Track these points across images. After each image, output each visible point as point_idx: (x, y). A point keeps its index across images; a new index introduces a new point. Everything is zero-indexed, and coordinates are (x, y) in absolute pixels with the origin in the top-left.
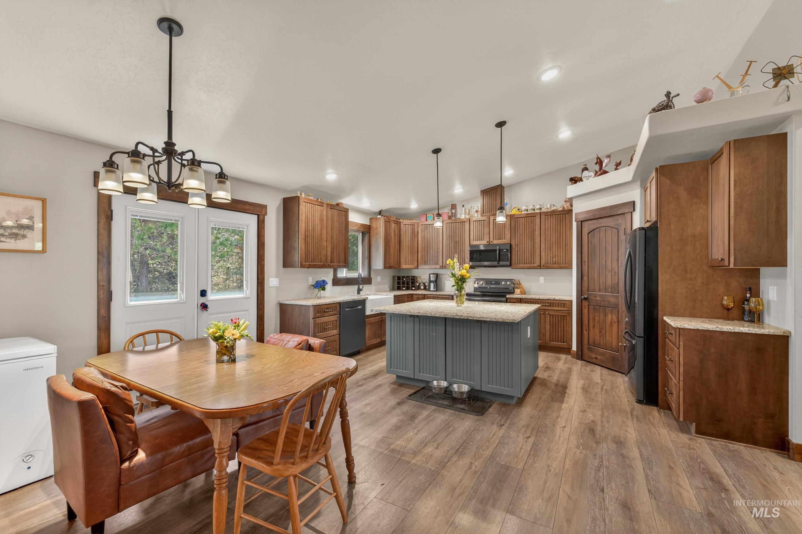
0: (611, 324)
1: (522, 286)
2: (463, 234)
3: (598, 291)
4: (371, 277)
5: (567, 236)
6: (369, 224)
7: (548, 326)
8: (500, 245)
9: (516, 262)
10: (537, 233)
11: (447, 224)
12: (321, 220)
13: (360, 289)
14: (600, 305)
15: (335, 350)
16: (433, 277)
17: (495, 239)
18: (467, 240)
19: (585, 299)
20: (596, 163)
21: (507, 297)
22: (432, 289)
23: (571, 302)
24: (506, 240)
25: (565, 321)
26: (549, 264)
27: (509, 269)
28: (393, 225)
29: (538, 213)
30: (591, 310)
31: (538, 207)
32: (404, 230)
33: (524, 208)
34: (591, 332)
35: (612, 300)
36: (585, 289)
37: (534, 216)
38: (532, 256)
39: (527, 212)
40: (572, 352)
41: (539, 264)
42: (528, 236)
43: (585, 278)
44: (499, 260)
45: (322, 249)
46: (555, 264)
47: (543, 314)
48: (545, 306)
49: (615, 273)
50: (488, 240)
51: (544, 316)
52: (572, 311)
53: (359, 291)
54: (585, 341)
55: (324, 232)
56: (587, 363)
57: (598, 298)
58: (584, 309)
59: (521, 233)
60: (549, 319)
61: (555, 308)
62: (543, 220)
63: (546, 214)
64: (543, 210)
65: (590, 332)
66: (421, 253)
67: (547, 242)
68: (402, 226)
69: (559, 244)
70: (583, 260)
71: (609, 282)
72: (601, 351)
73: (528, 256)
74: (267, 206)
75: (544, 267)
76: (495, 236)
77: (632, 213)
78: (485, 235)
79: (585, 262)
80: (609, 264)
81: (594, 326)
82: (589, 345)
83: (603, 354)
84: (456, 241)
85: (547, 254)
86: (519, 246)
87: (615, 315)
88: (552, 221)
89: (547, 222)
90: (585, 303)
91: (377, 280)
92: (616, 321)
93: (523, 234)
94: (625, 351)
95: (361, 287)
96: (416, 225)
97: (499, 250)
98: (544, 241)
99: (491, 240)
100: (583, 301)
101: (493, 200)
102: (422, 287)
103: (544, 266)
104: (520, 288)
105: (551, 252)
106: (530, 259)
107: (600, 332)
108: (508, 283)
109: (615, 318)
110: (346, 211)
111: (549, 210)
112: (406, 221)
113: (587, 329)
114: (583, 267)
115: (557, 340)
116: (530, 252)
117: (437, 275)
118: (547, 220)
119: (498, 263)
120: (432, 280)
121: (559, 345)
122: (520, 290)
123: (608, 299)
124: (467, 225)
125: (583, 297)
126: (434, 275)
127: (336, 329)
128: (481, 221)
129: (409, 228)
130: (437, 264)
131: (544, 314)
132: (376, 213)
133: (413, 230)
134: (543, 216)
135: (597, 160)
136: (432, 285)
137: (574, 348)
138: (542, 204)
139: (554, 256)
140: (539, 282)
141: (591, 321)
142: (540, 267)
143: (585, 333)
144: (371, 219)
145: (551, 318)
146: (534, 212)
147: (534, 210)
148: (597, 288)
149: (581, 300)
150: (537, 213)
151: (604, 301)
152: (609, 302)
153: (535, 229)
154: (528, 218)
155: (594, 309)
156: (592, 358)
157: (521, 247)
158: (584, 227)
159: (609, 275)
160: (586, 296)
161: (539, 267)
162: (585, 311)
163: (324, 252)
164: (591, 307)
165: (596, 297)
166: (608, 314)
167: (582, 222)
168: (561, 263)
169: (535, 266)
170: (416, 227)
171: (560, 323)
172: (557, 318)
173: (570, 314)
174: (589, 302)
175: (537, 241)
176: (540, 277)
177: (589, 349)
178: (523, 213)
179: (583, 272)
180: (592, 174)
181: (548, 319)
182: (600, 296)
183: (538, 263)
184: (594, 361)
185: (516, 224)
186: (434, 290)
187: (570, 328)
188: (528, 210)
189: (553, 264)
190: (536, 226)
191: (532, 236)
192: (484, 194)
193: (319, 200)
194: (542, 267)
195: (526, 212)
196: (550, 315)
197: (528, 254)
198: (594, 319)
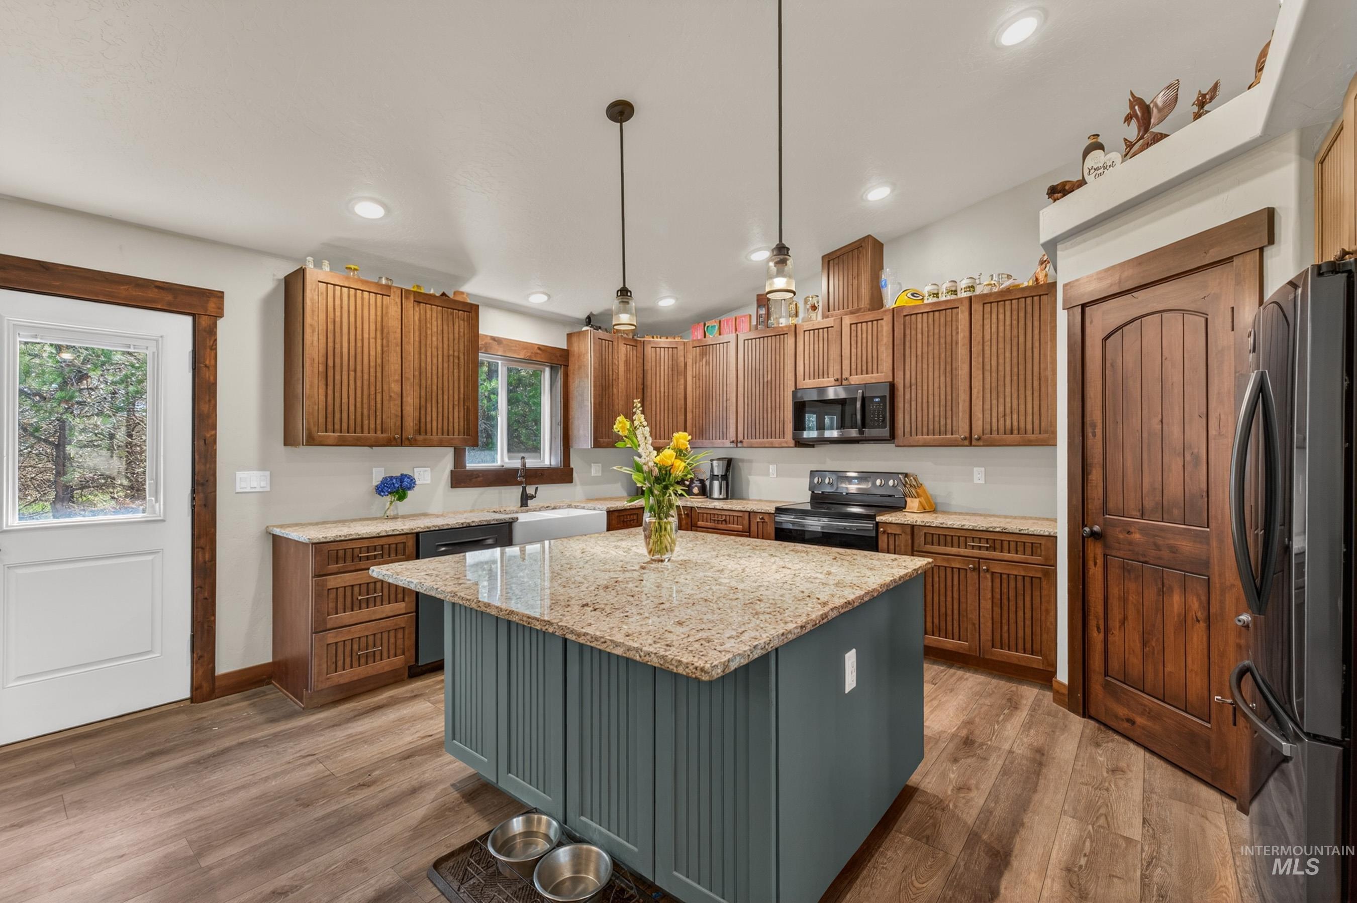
0: (1183, 622)
1: (924, 491)
2: (782, 367)
3: (1138, 514)
4: (572, 466)
5: (1045, 355)
6: (566, 348)
7: (986, 604)
8: (865, 386)
9: (907, 430)
10: (962, 351)
11: (746, 342)
12: (382, 329)
13: (527, 495)
14: (1142, 559)
15: (399, 652)
16: (718, 466)
17: (853, 371)
18: (790, 376)
19: (1093, 534)
20: (1128, 119)
21: (878, 519)
22: (716, 494)
23: (1053, 538)
24: (882, 375)
25: (1037, 593)
26: (995, 433)
27: (890, 447)
28: (623, 350)
29: (966, 297)
30: (1114, 572)
31: (964, 283)
32: (653, 359)
33: (927, 289)
34: (1116, 637)
35: (1187, 547)
36: (1095, 503)
37: (952, 308)
38: (949, 413)
39: (935, 300)
40: (1055, 685)
41: (967, 435)
42: (937, 360)
43: (1096, 475)
44: (864, 425)
45: (386, 397)
46: (1012, 433)
47: (974, 569)
48: (980, 548)
49: (1196, 458)
50: (839, 377)
51: (975, 575)
52: (1055, 565)
53: (525, 499)
54: (1096, 662)
55: (394, 358)
56: (1102, 727)
57: (1137, 536)
58: (1091, 563)
59: (919, 353)
60: (990, 584)
61: (1006, 556)
62: (977, 317)
63: (987, 300)
64: (979, 291)
65: (1111, 638)
66: (692, 412)
67: (987, 374)
68: (649, 350)
69: (1022, 377)
70: (1088, 419)
71: (1174, 488)
72: (1146, 702)
73: (937, 413)
74: (223, 293)
75: (981, 443)
76: (854, 367)
77: (1261, 250)
78: (831, 365)
79: (1094, 426)
80: (1174, 431)
81: (1123, 622)
82: (1106, 674)
83: (1154, 716)
84: (766, 380)
85: (987, 406)
86: (913, 387)
87: (1199, 595)
88: (1001, 317)
89: (987, 322)
90: (1095, 550)
91: (591, 472)
92: (1199, 615)
93: (925, 356)
94: (1235, 724)
95: (530, 490)
96: (681, 348)
97: (863, 399)
98: (981, 372)
99: (846, 374)
100: (1090, 544)
101: (850, 276)
102: (696, 490)
103: (979, 439)
104: (919, 496)
105: (1001, 400)
106: (943, 422)
107: (1144, 644)
108: (891, 483)
109: (1195, 604)
110: (471, 311)
111: (995, 290)
112: (659, 340)
113: (1102, 627)
114: (1090, 441)
115: (1013, 643)
116: (943, 402)
117: (729, 463)
118: (987, 316)
119: (861, 432)
120: (716, 473)
121: (1018, 658)
122: (920, 502)
123: (1172, 542)
124: (790, 341)
125: (1087, 529)
126: (721, 462)
127: (404, 600)
128: (821, 331)
129: (664, 355)
130: (725, 436)
131: (977, 569)
132: (576, 322)
133: (674, 359)
134: (977, 307)
135: (1132, 107)
136: (716, 484)
137: (1063, 675)
138: (976, 277)
139: (1008, 411)
140: (973, 480)
141: (1115, 604)
142: (970, 441)
143: (1097, 637)
144: (569, 336)
145: (997, 581)
146: (953, 297)
147: (955, 292)
148: (1132, 504)
149: (1083, 537)
150: (961, 300)
151: (1158, 548)
152: (1173, 550)
153: (957, 343)
154: (937, 314)
155: (1124, 568)
156: (1116, 717)
157: (919, 391)
158: (1091, 322)
159: (1175, 465)
160: (1096, 528)
161: (967, 442)
162: (1095, 572)
163: (393, 408)
164: (1115, 562)
165: (1128, 532)
166: (1171, 589)
167: (1084, 306)
168: (1029, 427)
169: (956, 440)
170: (681, 353)
171: (1020, 598)
172: (1012, 584)
173: (1050, 574)
174: (1106, 546)
175: (963, 371)
176: (975, 469)
177: (1107, 686)
178: (926, 301)
179: (1089, 453)
180: (1116, 156)
181: (987, 583)
182: (1143, 530)
183: (963, 432)
184: (1124, 727)
185: (908, 332)
186: (721, 497)
187: (1052, 613)
188: (940, 295)
189: (1005, 434)
190: (957, 333)
191: (949, 360)
192: (831, 262)
193: (384, 281)
194: (973, 443)
195: (932, 300)
196: (993, 573)
197: (937, 410)
198: (1124, 600)
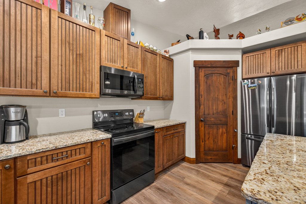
0: (222, 134)
2: (91, 49)
5: (171, 77)
9: (145, 93)
14: (213, 124)
18: (96, 56)
19: (201, 121)
24: (139, 69)
29: (158, 53)
30: (206, 128)
34: (207, 142)
35: (223, 119)
36: (202, 113)
37: (156, 55)
41: (159, 96)
42: (152, 71)
43: (202, 106)
46: (166, 96)
49: (224, 102)
50: (123, 65)
59: (148, 66)
63: (163, 56)
69: (168, 81)
71: (220, 108)
72: (214, 153)
77: (237, 67)
79: (202, 95)
80: (220, 97)
81: (209, 138)
82: (205, 151)
83: (216, 155)
86: (147, 78)
87: (225, 128)
90: (202, 124)
92: (225, 132)
98: (161, 78)
105: (165, 87)
106: (154, 91)
107: (214, 141)
113: (204, 141)
114: (201, 99)
116: (154, 85)
118: (162, 61)
123: (220, 119)
124: (96, 36)
128: (114, 40)
139: (166, 90)
141: (206, 135)
143: (202, 144)
148: (211, 113)
151: (217, 121)
153: (157, 66)
154: (152, 55)
155: (209, 127)
156: (208, 159)
158: (201, 72)
159: (220, 104)
162: (202, 129)
164: (207, 125)
166: (220, 129)
167: (199, 67)
168: (169, 96)
174: (205, 123)
175: (158, 76)
179: (200, 102)
182: (214, 117)
184: (210, 160)
191: (155, 71)
197: (152, 87)
198: (209, 134)
